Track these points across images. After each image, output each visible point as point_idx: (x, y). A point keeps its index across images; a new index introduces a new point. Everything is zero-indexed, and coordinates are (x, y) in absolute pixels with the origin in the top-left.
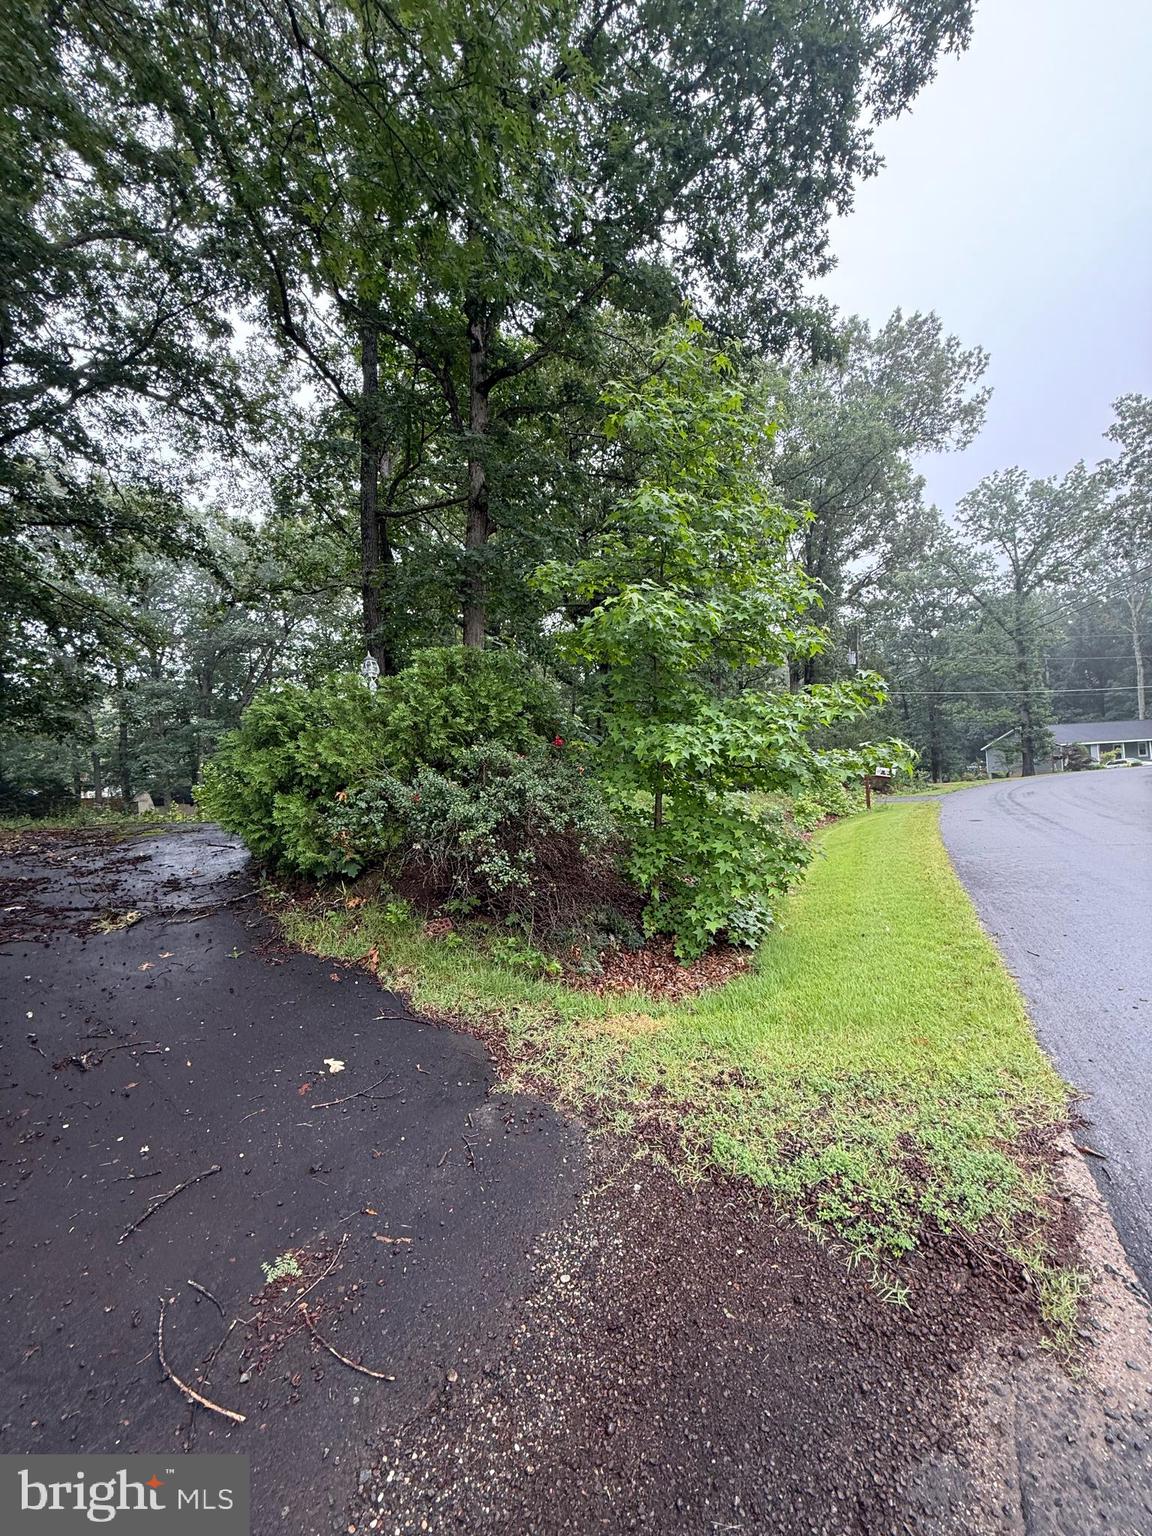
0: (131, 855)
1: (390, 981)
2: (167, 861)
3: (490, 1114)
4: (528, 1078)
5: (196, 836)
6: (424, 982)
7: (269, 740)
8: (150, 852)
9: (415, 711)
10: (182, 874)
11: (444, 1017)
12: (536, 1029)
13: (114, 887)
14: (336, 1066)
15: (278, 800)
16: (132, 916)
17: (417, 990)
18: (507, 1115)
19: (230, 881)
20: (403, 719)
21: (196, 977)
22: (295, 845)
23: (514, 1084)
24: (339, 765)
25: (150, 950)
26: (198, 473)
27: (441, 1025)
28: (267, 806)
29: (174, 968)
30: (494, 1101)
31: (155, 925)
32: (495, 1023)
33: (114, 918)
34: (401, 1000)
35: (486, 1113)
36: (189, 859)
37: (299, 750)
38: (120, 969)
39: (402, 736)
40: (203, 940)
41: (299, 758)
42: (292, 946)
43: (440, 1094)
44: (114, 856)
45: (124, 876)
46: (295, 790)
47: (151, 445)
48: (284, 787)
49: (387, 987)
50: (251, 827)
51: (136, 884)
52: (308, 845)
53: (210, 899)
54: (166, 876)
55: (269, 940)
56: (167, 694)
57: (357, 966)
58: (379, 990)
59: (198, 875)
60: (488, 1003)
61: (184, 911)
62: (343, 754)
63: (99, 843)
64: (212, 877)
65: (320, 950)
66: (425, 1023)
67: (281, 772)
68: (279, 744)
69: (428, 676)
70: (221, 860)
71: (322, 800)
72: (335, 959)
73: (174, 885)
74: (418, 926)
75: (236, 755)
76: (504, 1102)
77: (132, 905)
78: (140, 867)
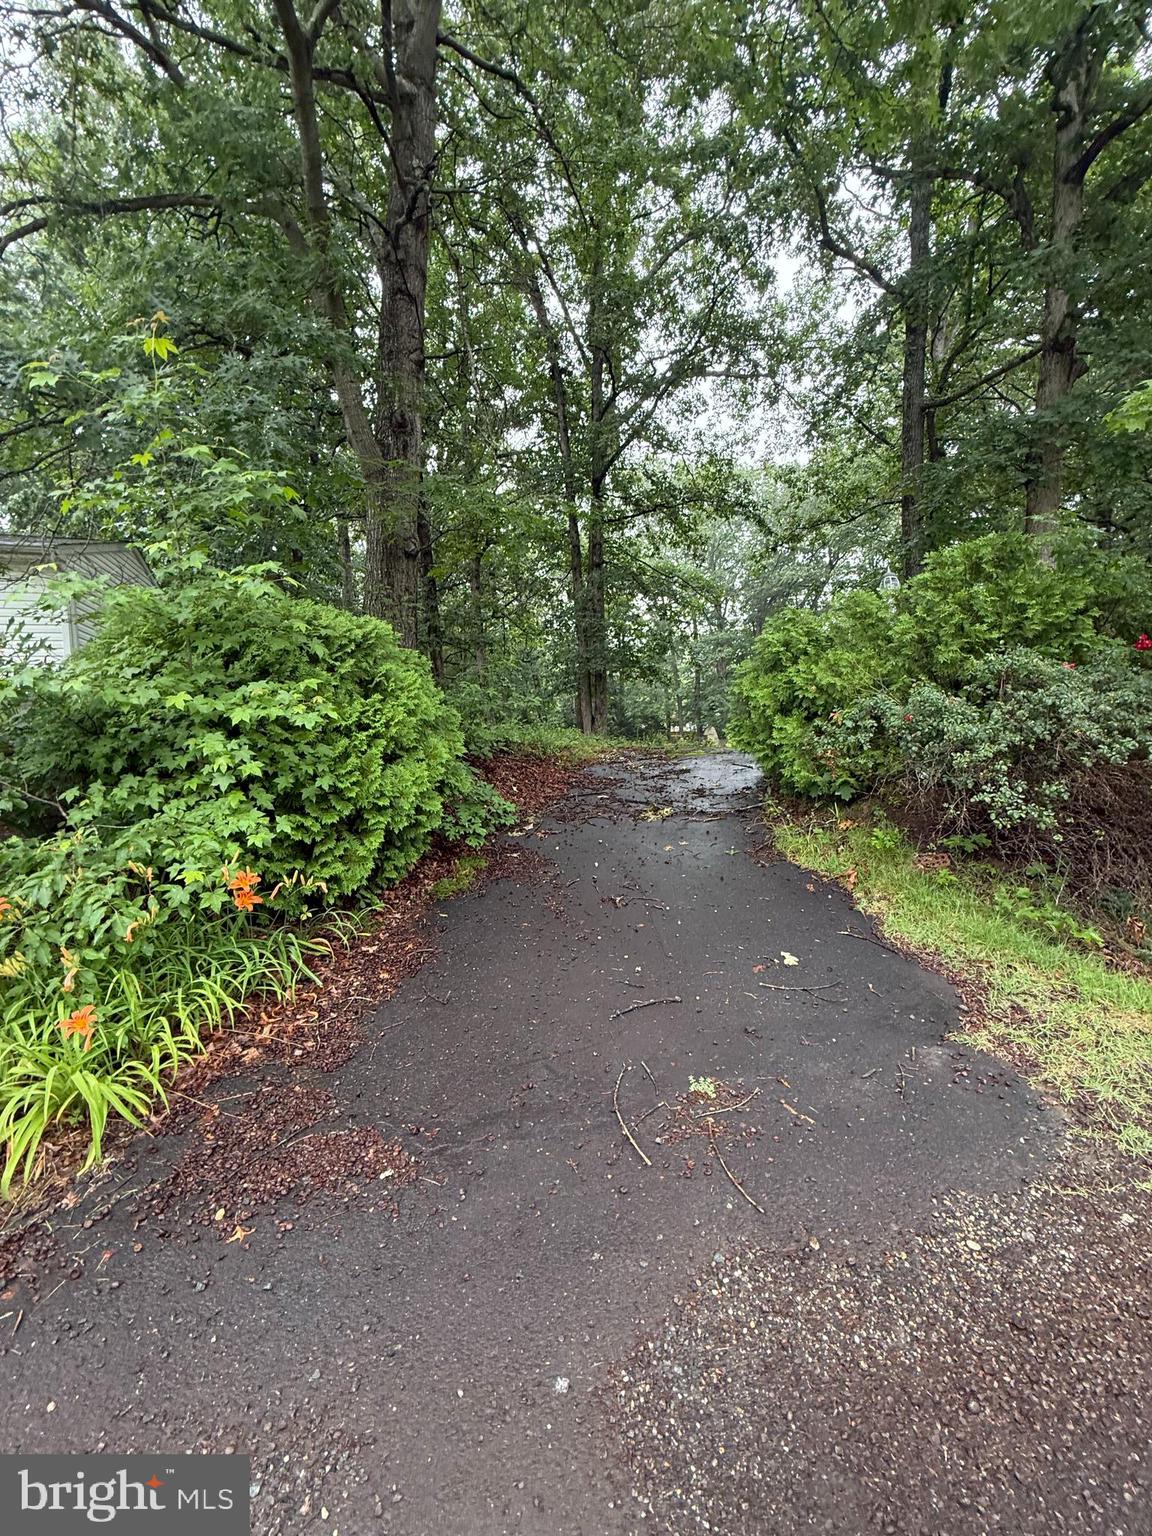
0: (678, 768)
1: (864, 902)
2: (700, 774)
3: (939, 1057)
4: (1003, 1041)
5: (725, 756)
6: (900, 912)
7: (776, 666)
8: (691, 766)
9: (921, 622)
10: (708, 785)
11: (917, 952)
12: (1035, 997)
13: (661, 790)
14: (790, 960)
15: (778, 721)
16: (667, 811)
17: (891, 918)
18: (960, 1066)
19: (741, 795)
20: (904, 633)
21: (700, 863)
22: (791, 765)
23: (982, 1041)
24: (834, 685)
25: (674, 838)
26: (750, 432)
27: (910, 958)
28: (769, 727)
29: (686, 853)
30: (949, 1047)
31: (679, 821)
32: (980, 974)
33: (656, 810)
34: (871, 924)
35: (935, 1056)
36: (716, 775)
37: (797, 673)
38: (652, 847)
39: (905, 651)
40: (712, 837)
41: (798, 681)
42: (780, 854)
43: (887, 1018)
44: (666, 768)
45: (669, 782)
46: (795, 712)
47: (714, 421)
48: (785, 710)
49: (859, 908)
50: (757, 746)
51: (676, 789)
52: (803, 765)
53: (724, 807)
54: (697, 785)
55: (762, 847)
56: (728, 642)
57: (835, 882)
58: (851, 909)
59: (720, 787)
60: (976, 951)
61: (702, 813)
62: (839, 675)
63: (660, 758)
64: (729, 789)
65: (803, 861)
66: (893, 951)
67: (782, 696)
68: (783, 669)
69: (940, 580)
70: (739, 777)
71: (817, 722)
72: (815, 872)
73: (700, 793)
74: (906, 856)
75: (745, 681)
76: (962, 1053)
77: (669, 803)
78: (682, 777)
